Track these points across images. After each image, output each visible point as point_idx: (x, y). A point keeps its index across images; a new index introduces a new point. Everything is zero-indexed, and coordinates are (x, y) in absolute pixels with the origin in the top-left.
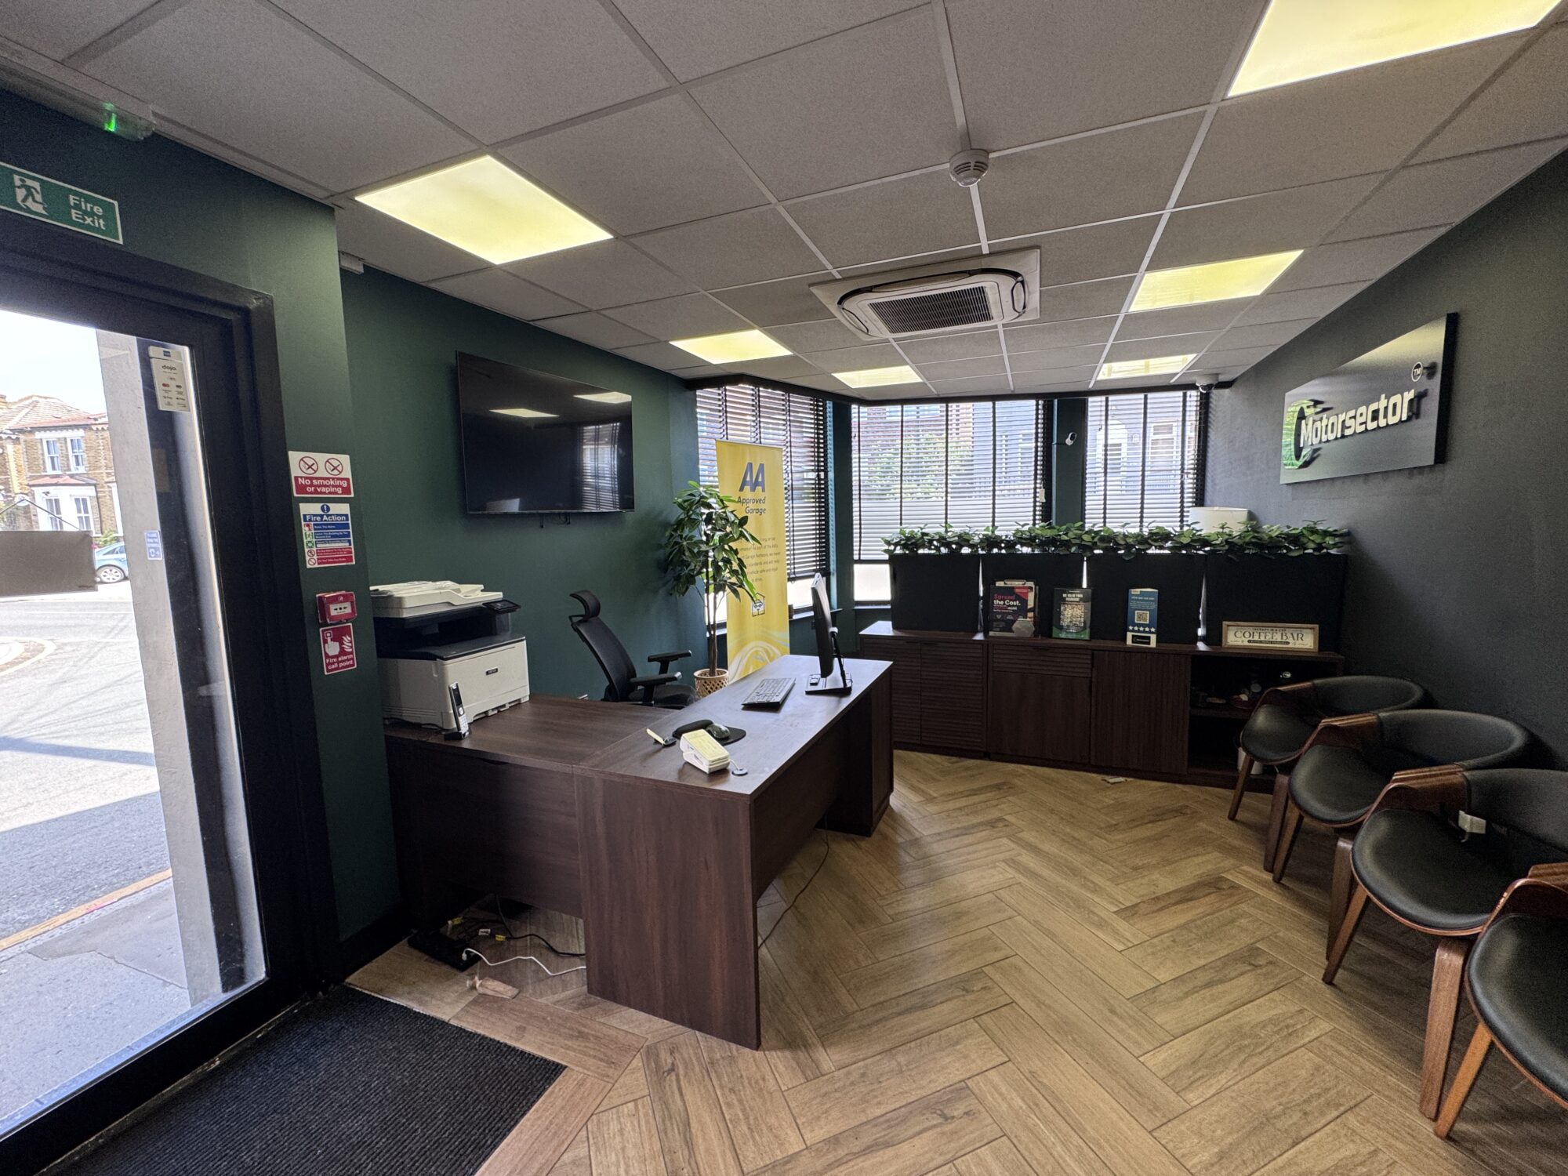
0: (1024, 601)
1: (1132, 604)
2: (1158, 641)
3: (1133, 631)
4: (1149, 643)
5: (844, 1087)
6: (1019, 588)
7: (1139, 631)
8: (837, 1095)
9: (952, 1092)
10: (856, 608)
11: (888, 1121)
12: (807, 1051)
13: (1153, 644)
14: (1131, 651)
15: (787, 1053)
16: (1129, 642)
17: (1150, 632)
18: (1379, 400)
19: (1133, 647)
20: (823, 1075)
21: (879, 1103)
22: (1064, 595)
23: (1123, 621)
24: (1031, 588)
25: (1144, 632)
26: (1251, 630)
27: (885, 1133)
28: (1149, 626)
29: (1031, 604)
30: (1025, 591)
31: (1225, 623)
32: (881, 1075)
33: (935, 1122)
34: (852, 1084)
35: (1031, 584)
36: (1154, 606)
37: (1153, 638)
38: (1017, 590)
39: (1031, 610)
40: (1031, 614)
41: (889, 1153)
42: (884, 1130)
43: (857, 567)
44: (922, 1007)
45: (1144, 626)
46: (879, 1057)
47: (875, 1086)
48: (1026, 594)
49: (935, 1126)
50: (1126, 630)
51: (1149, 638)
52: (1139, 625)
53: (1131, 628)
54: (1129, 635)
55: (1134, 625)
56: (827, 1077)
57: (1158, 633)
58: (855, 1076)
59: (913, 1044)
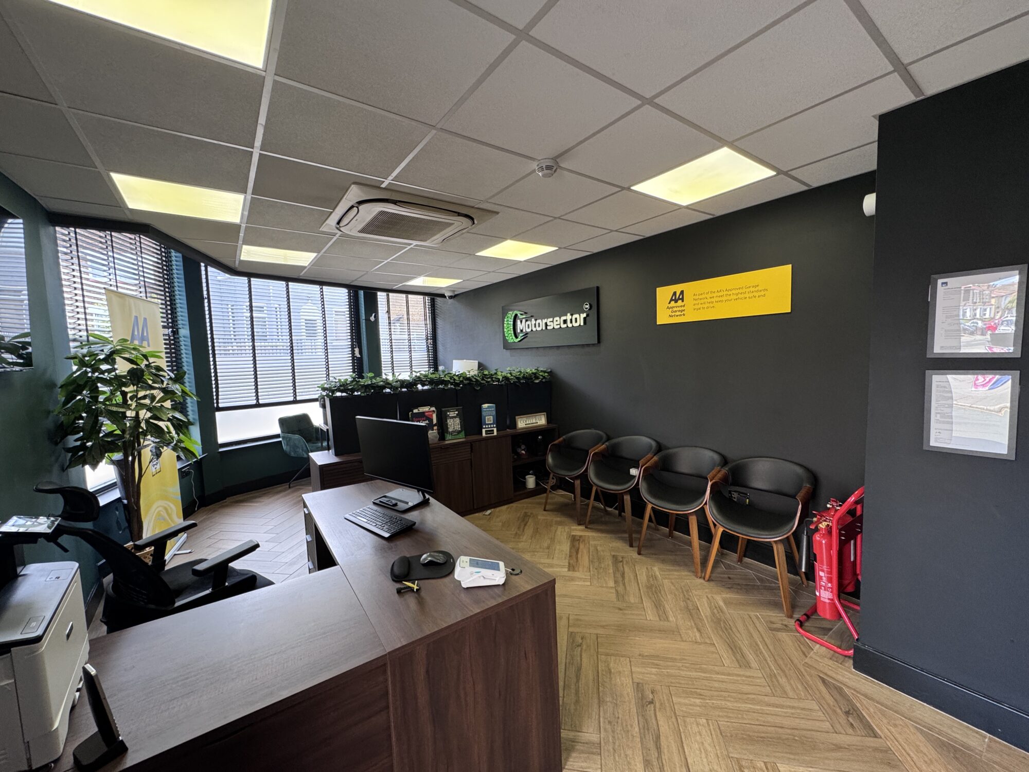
0: (431, 420)
1: (484, 414)
2: (497, 431)
3: (486, 428)
4: (493, 433)
5: (613, 737)
6: (427, 412)
7: (488, 428)
8: (617, 744)
9: (638, 691)
10: (221, 450)
11: (644, 728)
12: (578, 742)
13: (495, 433)
14: (486, 439)
15: (574, 755)
16: (484, 434)
17: (493, 427)
18: (566, 315)
19: (486, 437)
20: (600, 743)
21: (632, 726)
22: (448, 413)
23: (479, 423)
24: (434, 411)
25: (491, 427)
26: (525, 419)
27: (650, 734)
28: (493, 424)
29: (435, 421)
30: (431, 413)
31: (517, 417)
32: (613, 714)
33: (653, 709)
34: (613, 732)
35: (433, 409)
36: (494, 413)
37: (495, 430)
38: (426, 414)
39: (435, 425)
40: (435, 428)
41: (662, 738)
42: (649, 733)
43: (219, 415)
44: (579, 669)
45: (491, 424)
46: (601, 708)
47: (620, 721)
48: (432, 415)
49: (655, 710)
50: (481, 428)
51: (493, 430)
52: (488, 424)
53: (484, 427)
54: (484, 431)
55: (486, 424)
56: (602, 742)
57: (497, 427)
58: (608, 727)
59: (601, 689)
